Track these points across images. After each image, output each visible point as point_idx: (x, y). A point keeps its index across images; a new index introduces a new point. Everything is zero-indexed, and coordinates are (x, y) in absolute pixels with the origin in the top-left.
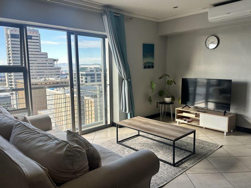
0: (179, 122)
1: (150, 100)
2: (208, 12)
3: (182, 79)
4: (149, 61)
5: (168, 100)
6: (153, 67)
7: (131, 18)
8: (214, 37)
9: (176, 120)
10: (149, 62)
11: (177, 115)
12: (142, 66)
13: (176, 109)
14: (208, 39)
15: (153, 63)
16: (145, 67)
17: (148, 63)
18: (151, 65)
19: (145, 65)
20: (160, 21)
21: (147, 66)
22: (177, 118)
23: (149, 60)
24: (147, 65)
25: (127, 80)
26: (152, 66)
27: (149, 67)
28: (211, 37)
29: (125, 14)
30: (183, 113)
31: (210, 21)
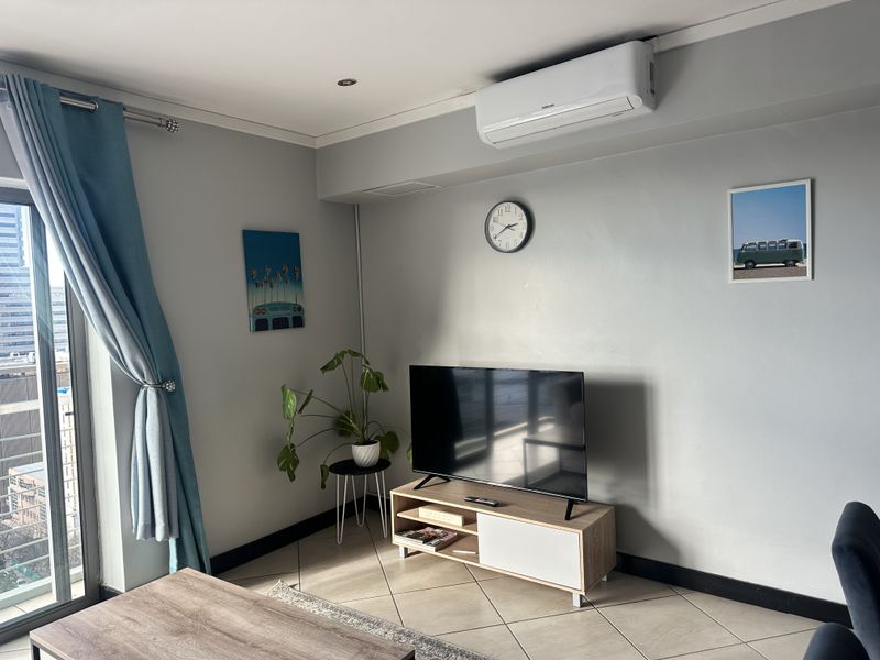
0: (406, 549)
1: (288, 460)
2: (473, 108)
3: (411, 367)
4: (281, 300)
5: (365, 454)
6: (299, 322)
7: (168, 124)
8: (513, 206)
9: (397, 539)
10: (279, 303)
11: (397, 518)
12: (245, 321)
13: (392, 493)
14: (495, 214)
15: (300, 309)
16: (261, 326)
17: (271, 310)
18: (289, 314)
19: (261, 316)
20: (319, 144)
21: (270, 324)
22: (400, 532)
23: (280, 295)
24: (270, 316)
25: (159, 387)
26: (294, 318)
27: (280, 324)
28: (502, 207)
29: (127, 101)
30: (420, 509)
31: (484, 140)
